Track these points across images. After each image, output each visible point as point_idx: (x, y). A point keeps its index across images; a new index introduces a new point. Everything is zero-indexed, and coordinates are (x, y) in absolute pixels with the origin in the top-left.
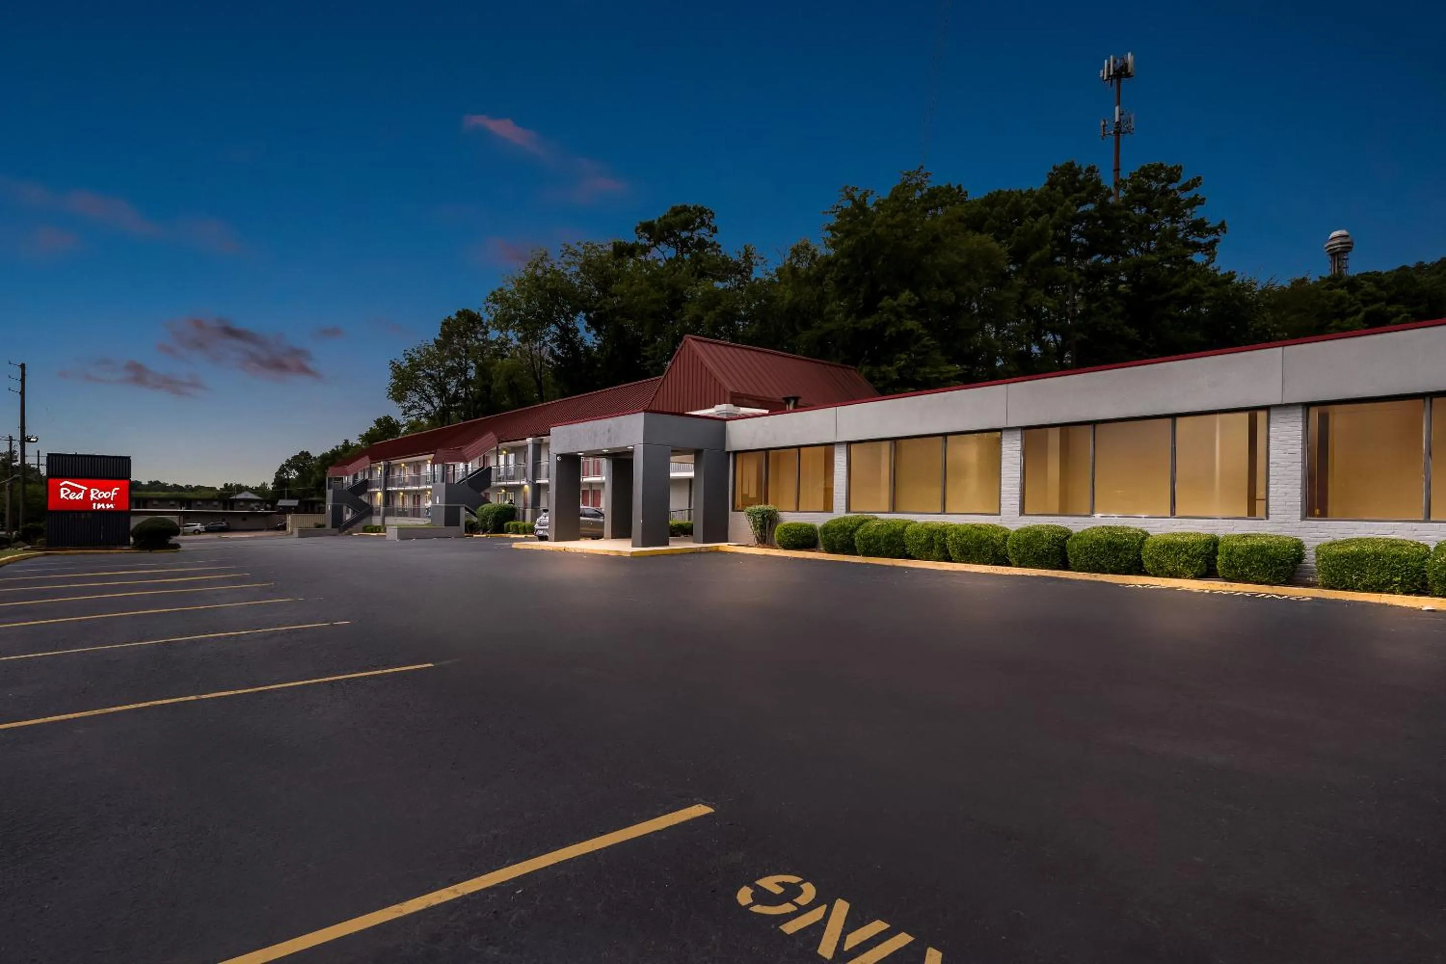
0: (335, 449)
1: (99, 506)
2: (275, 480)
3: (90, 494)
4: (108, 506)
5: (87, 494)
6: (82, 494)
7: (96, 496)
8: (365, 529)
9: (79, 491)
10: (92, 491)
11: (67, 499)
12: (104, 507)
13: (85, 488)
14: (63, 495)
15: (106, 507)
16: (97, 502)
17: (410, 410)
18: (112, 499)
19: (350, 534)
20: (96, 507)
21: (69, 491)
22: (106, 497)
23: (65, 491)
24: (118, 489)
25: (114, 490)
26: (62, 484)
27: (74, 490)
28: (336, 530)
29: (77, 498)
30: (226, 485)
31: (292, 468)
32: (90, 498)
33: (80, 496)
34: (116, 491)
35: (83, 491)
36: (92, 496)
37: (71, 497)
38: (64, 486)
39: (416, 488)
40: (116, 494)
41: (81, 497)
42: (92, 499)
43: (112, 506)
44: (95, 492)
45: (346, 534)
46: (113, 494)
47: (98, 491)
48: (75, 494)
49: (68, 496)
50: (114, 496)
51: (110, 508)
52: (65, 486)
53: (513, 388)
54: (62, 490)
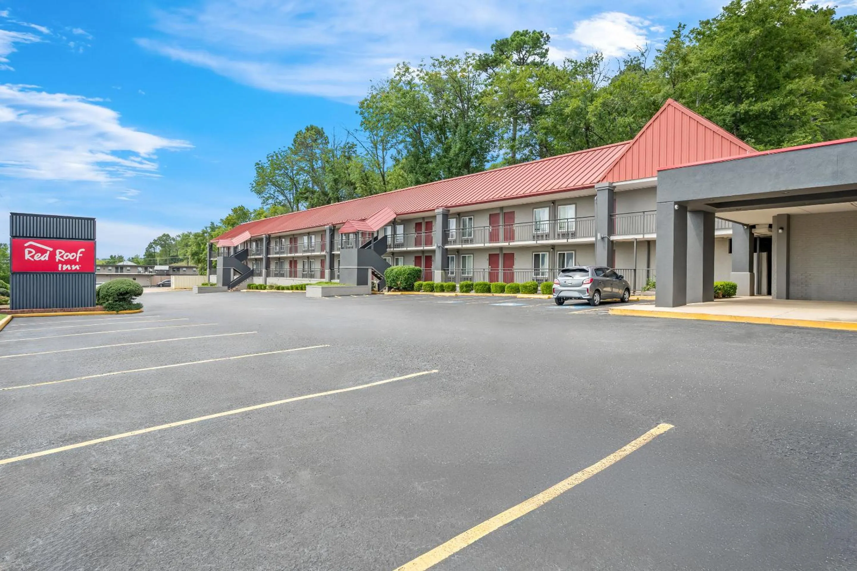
0: (205, 229)
1: (65, 267)
2: (146, 253)
3: (56, 255)
4: (74, 267)
5: (53, 255)
6: (47, 255)
7: (62, 257)
8: (250, 287)
9: (43, 252)
10: (58, 251)
11: (33, 260)
12: (69, 268)
13: (51, 249)
14: (27, 256)
15: (72, 268)
16: (63, 263)
17: (268, 200)
18: (78, 260)
19: (237, 290)
20: (62, 267)
21: (34, 252)
22: (72, 258)
23: (30, 252)
24: (83, 250)
25: (80, 251)
26: (26, 245)
27: (39, 250)
28: (226, 288)
29: (42, 259)
30: (111, 257)
31: (157, 244)
32: (56, 258)
33: (45, 257)
34: (81, 253)
35: (48, 252)
36: (58, 257)
37: (36, 258)
38: (29, 247)
39: (293, 255)
40: (81, 255)
41: (47, 258)
42: (57, 260)
43: (77, 267)
44: (60, 253)
45: (234, 291)
46: (79, 255)
47: (63, 252)
48: (40, 255)
49: (33, 257)
50: (80, 257)
51: (76, 269)
52: (31, 246)
53: (365, 179)
54: (26, 251)
